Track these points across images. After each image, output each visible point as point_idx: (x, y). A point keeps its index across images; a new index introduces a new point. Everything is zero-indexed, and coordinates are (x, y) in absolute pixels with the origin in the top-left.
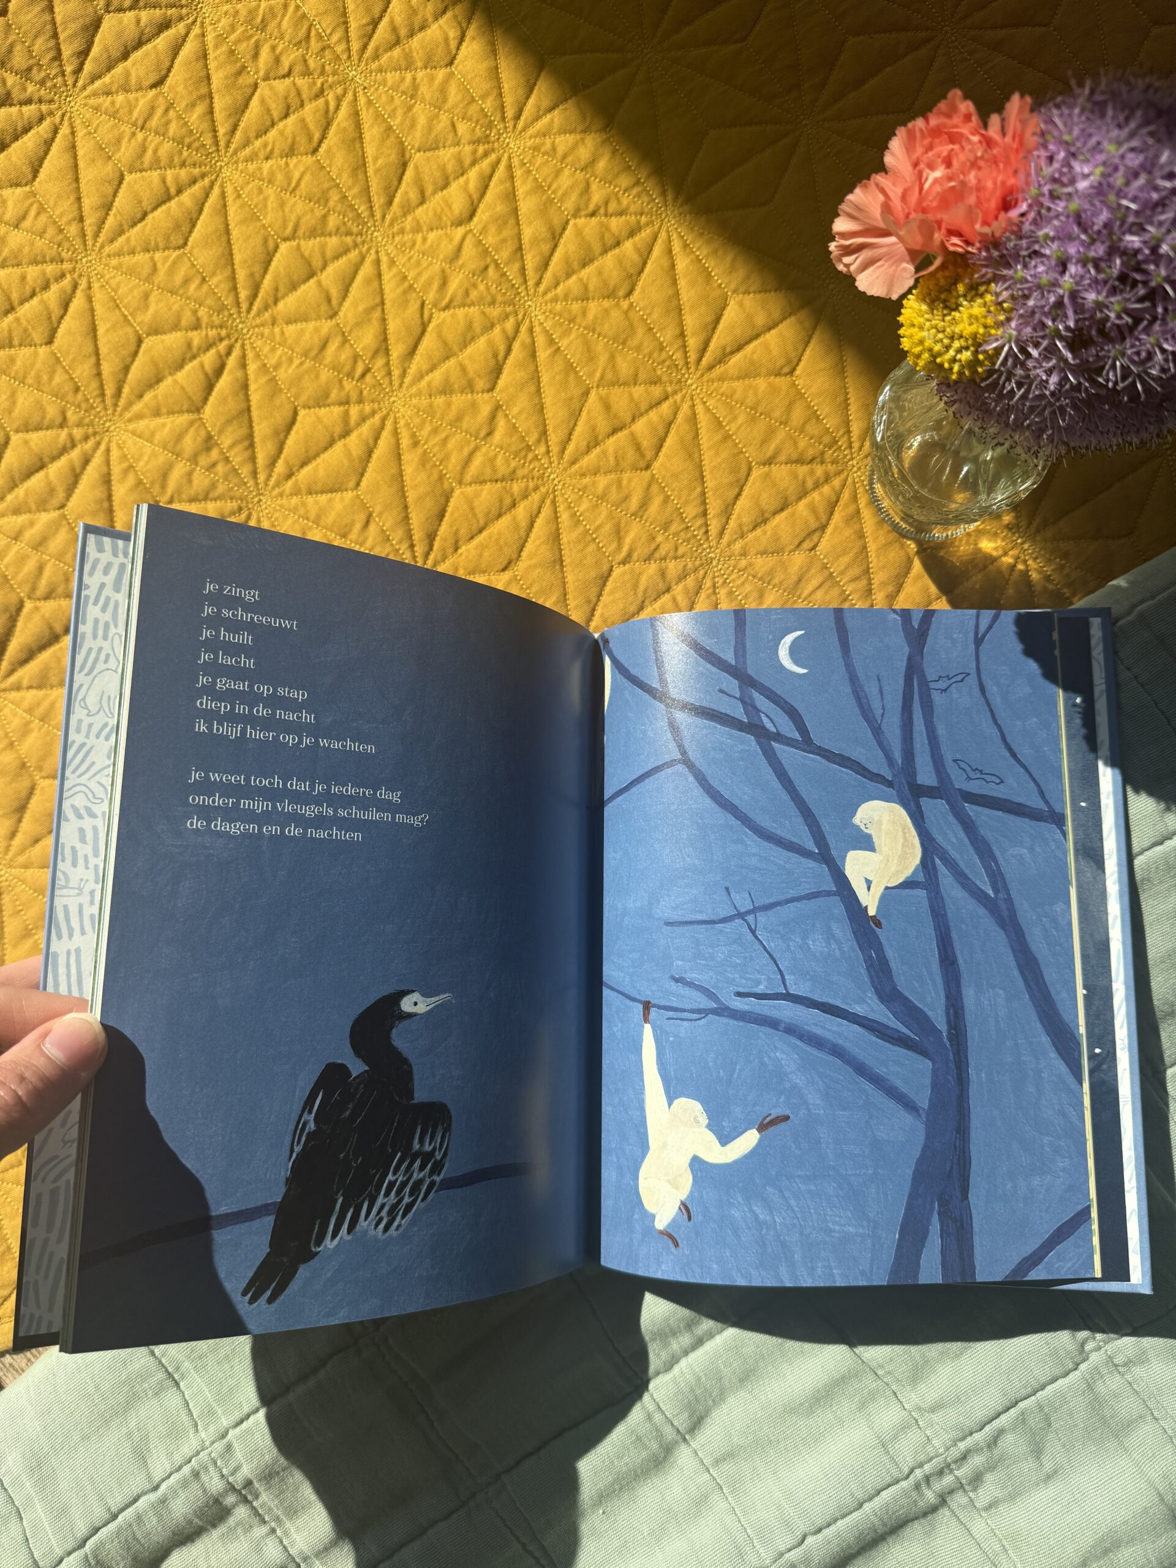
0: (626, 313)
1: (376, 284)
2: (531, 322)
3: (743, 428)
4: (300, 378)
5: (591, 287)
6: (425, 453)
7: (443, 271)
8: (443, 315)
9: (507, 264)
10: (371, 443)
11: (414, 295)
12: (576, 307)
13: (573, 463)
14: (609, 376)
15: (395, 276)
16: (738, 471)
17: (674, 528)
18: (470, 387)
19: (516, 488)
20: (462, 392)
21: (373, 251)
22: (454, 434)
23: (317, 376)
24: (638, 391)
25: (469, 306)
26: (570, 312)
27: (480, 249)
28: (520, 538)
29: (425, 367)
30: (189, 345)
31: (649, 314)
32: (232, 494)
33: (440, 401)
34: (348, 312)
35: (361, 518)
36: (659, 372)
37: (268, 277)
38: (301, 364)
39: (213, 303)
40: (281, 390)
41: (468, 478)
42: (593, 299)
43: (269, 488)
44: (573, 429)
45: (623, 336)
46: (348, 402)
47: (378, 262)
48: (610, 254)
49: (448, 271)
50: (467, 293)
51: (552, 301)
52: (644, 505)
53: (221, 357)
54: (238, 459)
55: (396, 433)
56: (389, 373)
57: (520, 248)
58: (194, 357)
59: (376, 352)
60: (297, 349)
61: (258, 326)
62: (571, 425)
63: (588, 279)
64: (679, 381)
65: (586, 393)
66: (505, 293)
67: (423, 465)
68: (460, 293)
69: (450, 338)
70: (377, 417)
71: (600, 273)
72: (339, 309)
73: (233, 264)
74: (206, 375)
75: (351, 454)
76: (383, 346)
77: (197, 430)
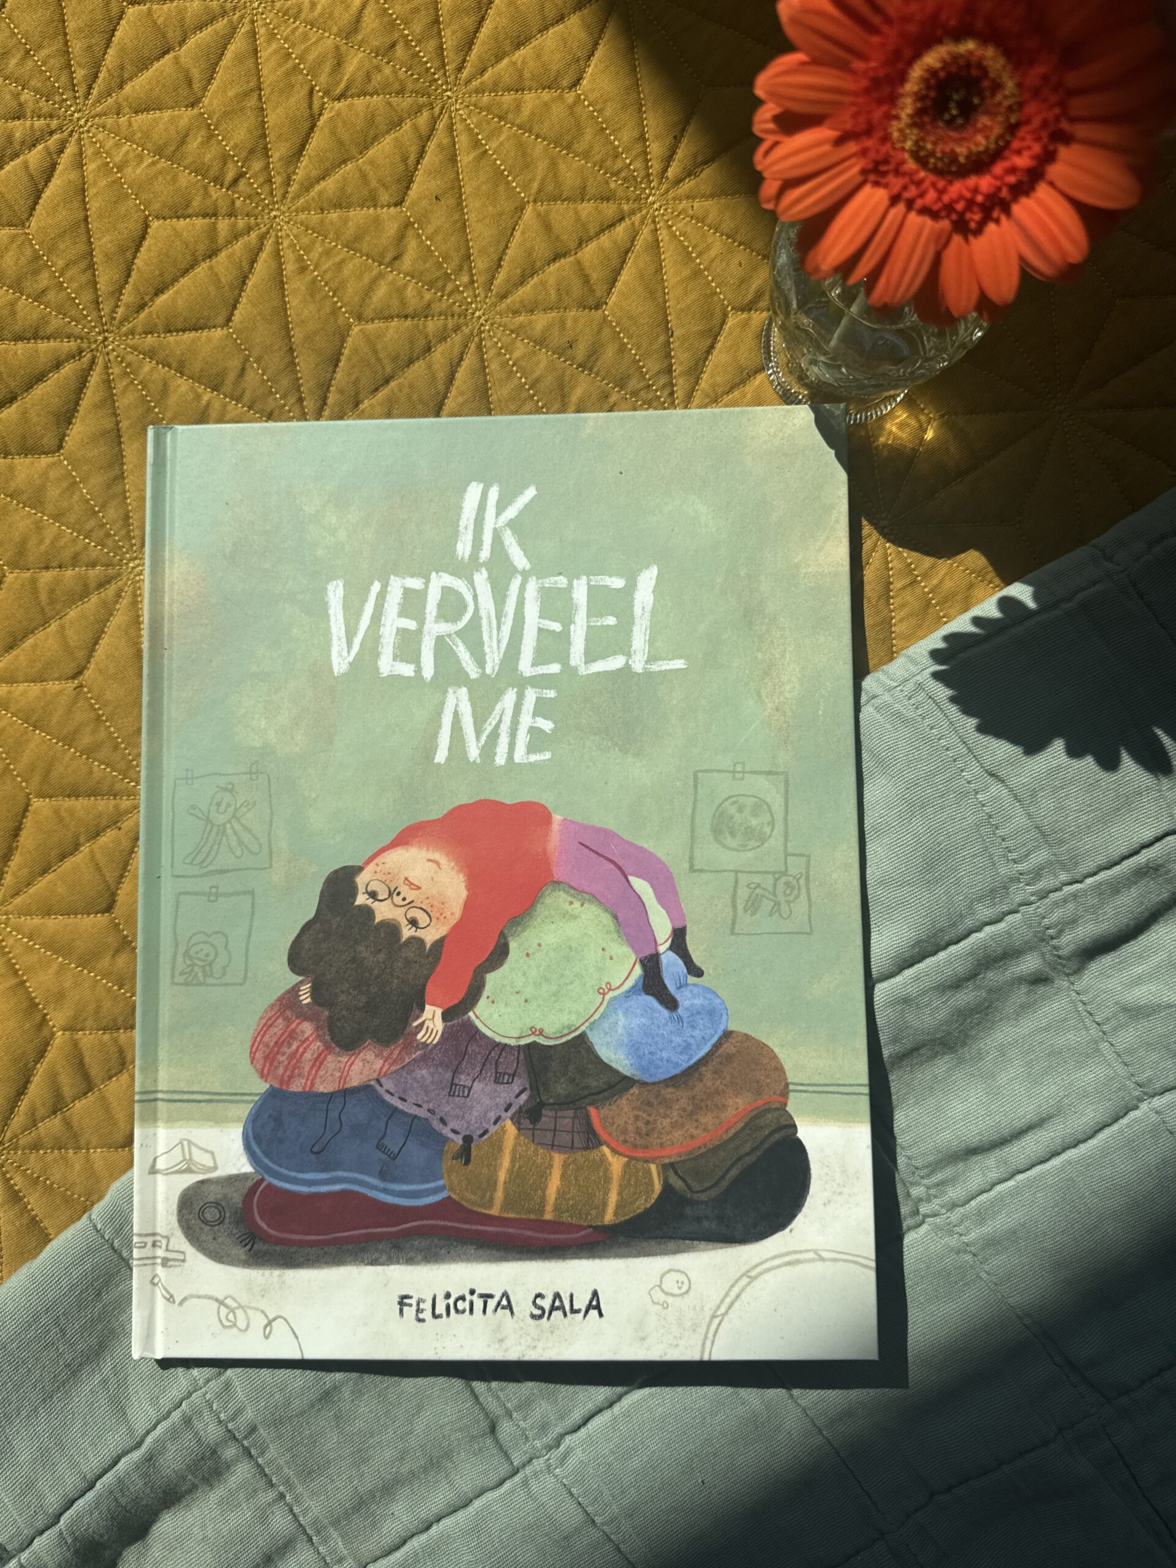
0: (571, 107)
1: (250, 63)
2: (450, 117)
3: (718, 260)
4: (151, 180)
5: (527, 75)
6: (314, 281)
7: (337, 48)
8: (337, 105)
9: (419, 42)
10: (246, 267)
11: (301, 77)
12: (508, 98)
13: (503, 297)
14: (550, 188)
15: (275, 52)
16: (712, 315)
17: (634, 384)
18: (372, 200)
19: (432, 326)
20: (362, 206)
21: (247, 20)
22: (352, 258)
23: (175, 179)
24: (586, 209)
25: (372, 95)
26: (500, 105)
27: (386, 19)
29: (315, 173)
30: (10, 138)
31: (600, 111)
32: (67, 330)
35: (234, 364)
36: (613, 185)
37: (110, 51)
38: (153, 163)
39: (39, 85)
40: (127, 195)
41: (368, 312)
42: (530, 90)
43: (116, 322)
44: (504, 253)
45: (568, 138)
46: (215, 215)
47: (253, 34)
48: (551, 31)
49: (344, 48)
50: (368, 77)
51: (477, 91)
52: (594, 353)
53: (50, 154)
54: (75, 285)
55: (277, 255)
56: (269, 181)
57: (437, 21)
58: (16, 155)
59: (252, 151)
60: (149, 145)
61: (99, 115)
62: (501, 247)
63: (524, 63)
64: (638, 199)
65: (521, 208)
66: (418, 80)
67: (312, 296)
68: (361, 74)
69: (345, 137)
70: (253, 235)
71: (538, 56)
72: (204, 96)
73: (66, 34)
74: (31, 176)
75: (219, 281)
76: (260, 147)
77: (20, 247)
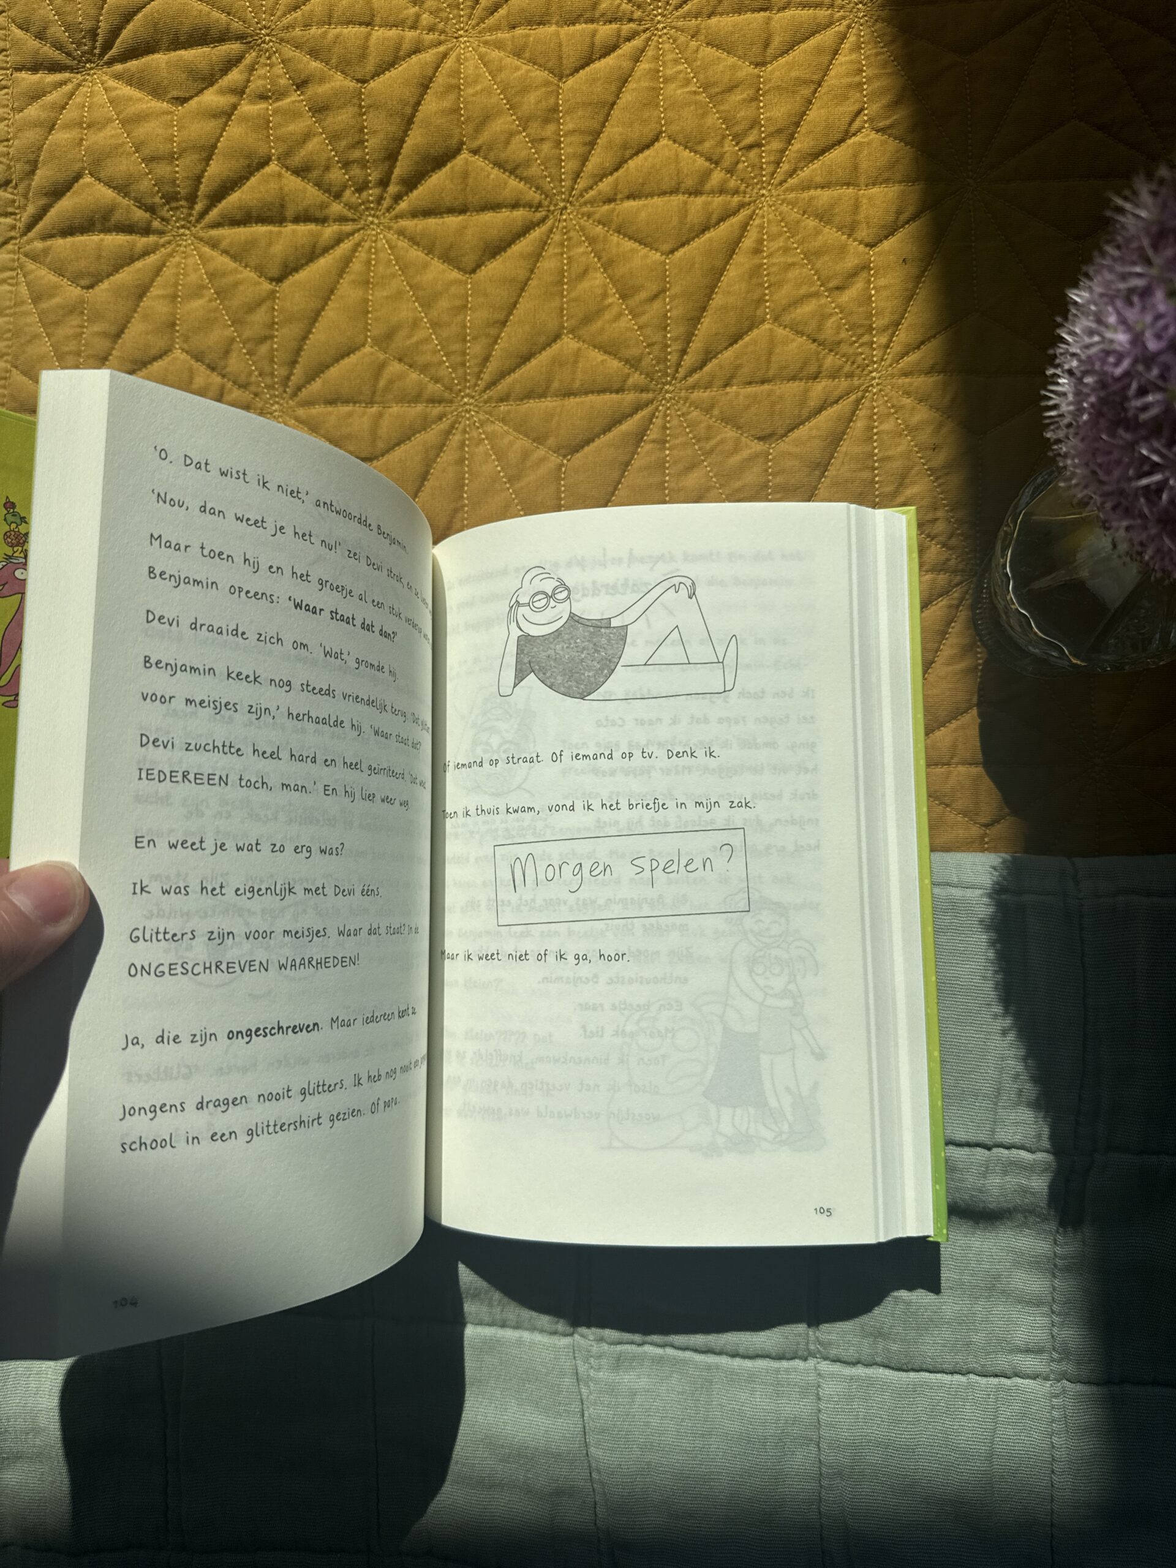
28: (799, 416)
33: (811, 223)
34: (777, 70)
